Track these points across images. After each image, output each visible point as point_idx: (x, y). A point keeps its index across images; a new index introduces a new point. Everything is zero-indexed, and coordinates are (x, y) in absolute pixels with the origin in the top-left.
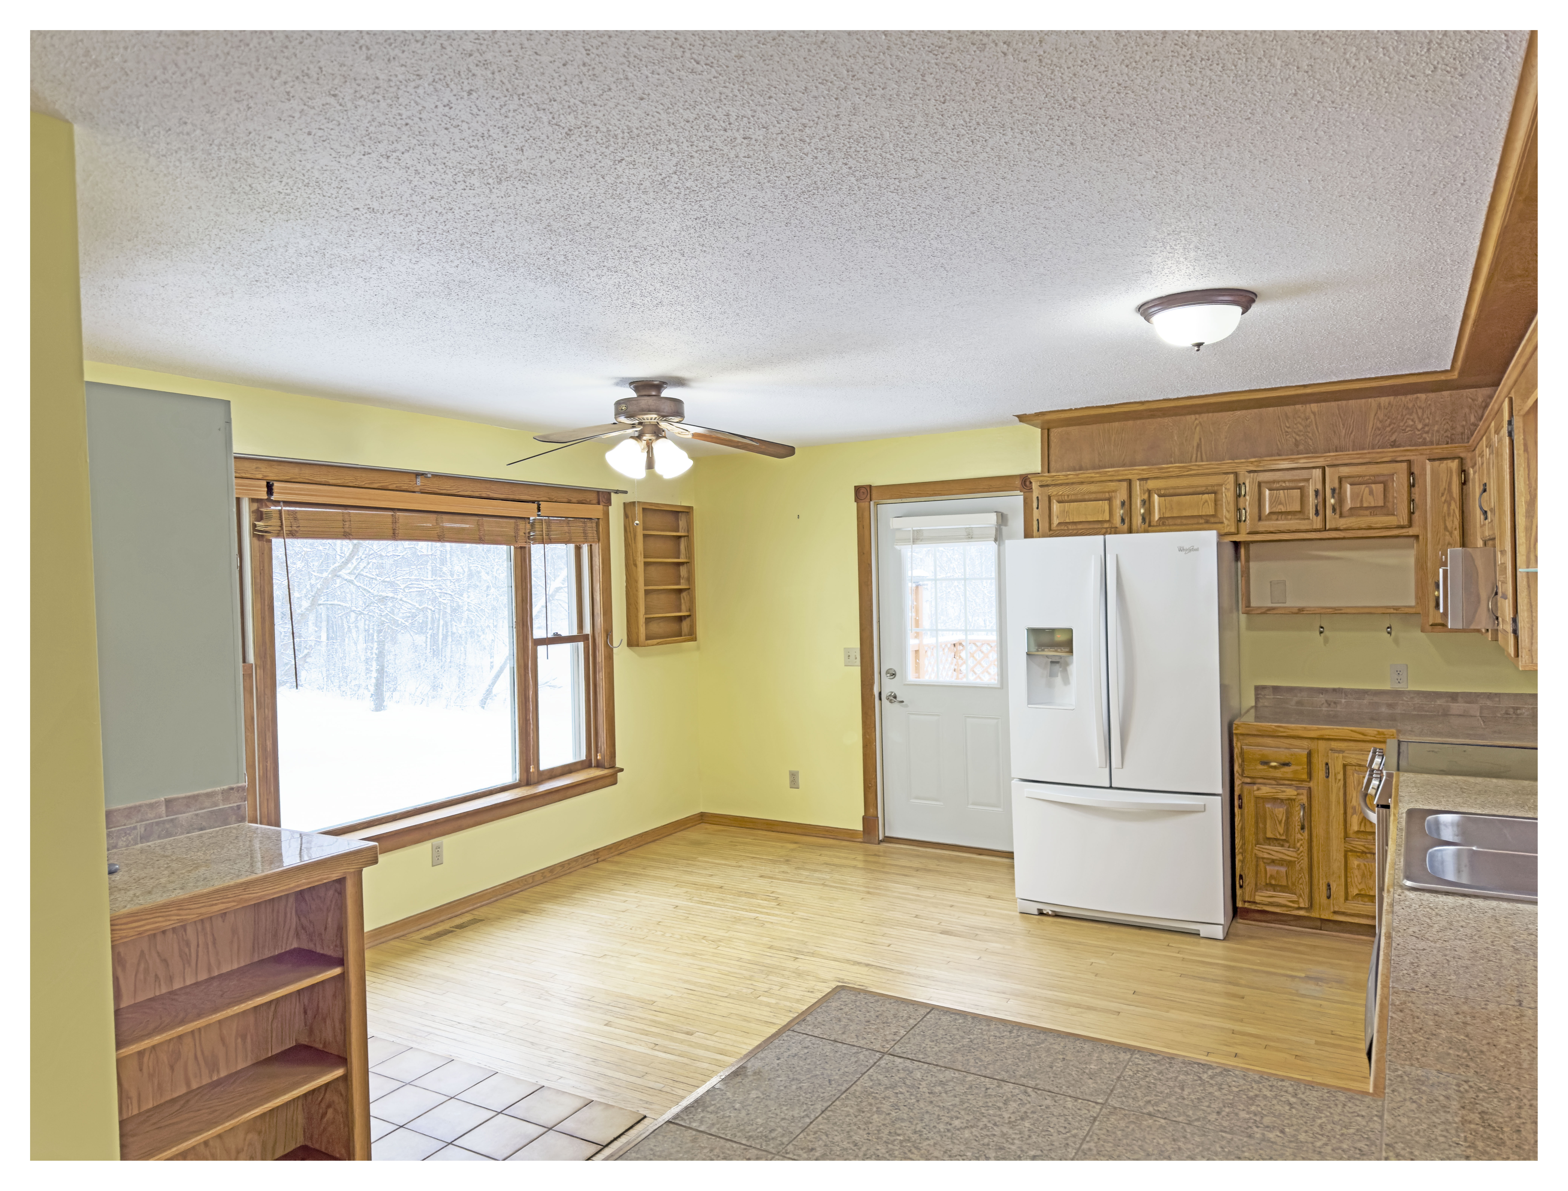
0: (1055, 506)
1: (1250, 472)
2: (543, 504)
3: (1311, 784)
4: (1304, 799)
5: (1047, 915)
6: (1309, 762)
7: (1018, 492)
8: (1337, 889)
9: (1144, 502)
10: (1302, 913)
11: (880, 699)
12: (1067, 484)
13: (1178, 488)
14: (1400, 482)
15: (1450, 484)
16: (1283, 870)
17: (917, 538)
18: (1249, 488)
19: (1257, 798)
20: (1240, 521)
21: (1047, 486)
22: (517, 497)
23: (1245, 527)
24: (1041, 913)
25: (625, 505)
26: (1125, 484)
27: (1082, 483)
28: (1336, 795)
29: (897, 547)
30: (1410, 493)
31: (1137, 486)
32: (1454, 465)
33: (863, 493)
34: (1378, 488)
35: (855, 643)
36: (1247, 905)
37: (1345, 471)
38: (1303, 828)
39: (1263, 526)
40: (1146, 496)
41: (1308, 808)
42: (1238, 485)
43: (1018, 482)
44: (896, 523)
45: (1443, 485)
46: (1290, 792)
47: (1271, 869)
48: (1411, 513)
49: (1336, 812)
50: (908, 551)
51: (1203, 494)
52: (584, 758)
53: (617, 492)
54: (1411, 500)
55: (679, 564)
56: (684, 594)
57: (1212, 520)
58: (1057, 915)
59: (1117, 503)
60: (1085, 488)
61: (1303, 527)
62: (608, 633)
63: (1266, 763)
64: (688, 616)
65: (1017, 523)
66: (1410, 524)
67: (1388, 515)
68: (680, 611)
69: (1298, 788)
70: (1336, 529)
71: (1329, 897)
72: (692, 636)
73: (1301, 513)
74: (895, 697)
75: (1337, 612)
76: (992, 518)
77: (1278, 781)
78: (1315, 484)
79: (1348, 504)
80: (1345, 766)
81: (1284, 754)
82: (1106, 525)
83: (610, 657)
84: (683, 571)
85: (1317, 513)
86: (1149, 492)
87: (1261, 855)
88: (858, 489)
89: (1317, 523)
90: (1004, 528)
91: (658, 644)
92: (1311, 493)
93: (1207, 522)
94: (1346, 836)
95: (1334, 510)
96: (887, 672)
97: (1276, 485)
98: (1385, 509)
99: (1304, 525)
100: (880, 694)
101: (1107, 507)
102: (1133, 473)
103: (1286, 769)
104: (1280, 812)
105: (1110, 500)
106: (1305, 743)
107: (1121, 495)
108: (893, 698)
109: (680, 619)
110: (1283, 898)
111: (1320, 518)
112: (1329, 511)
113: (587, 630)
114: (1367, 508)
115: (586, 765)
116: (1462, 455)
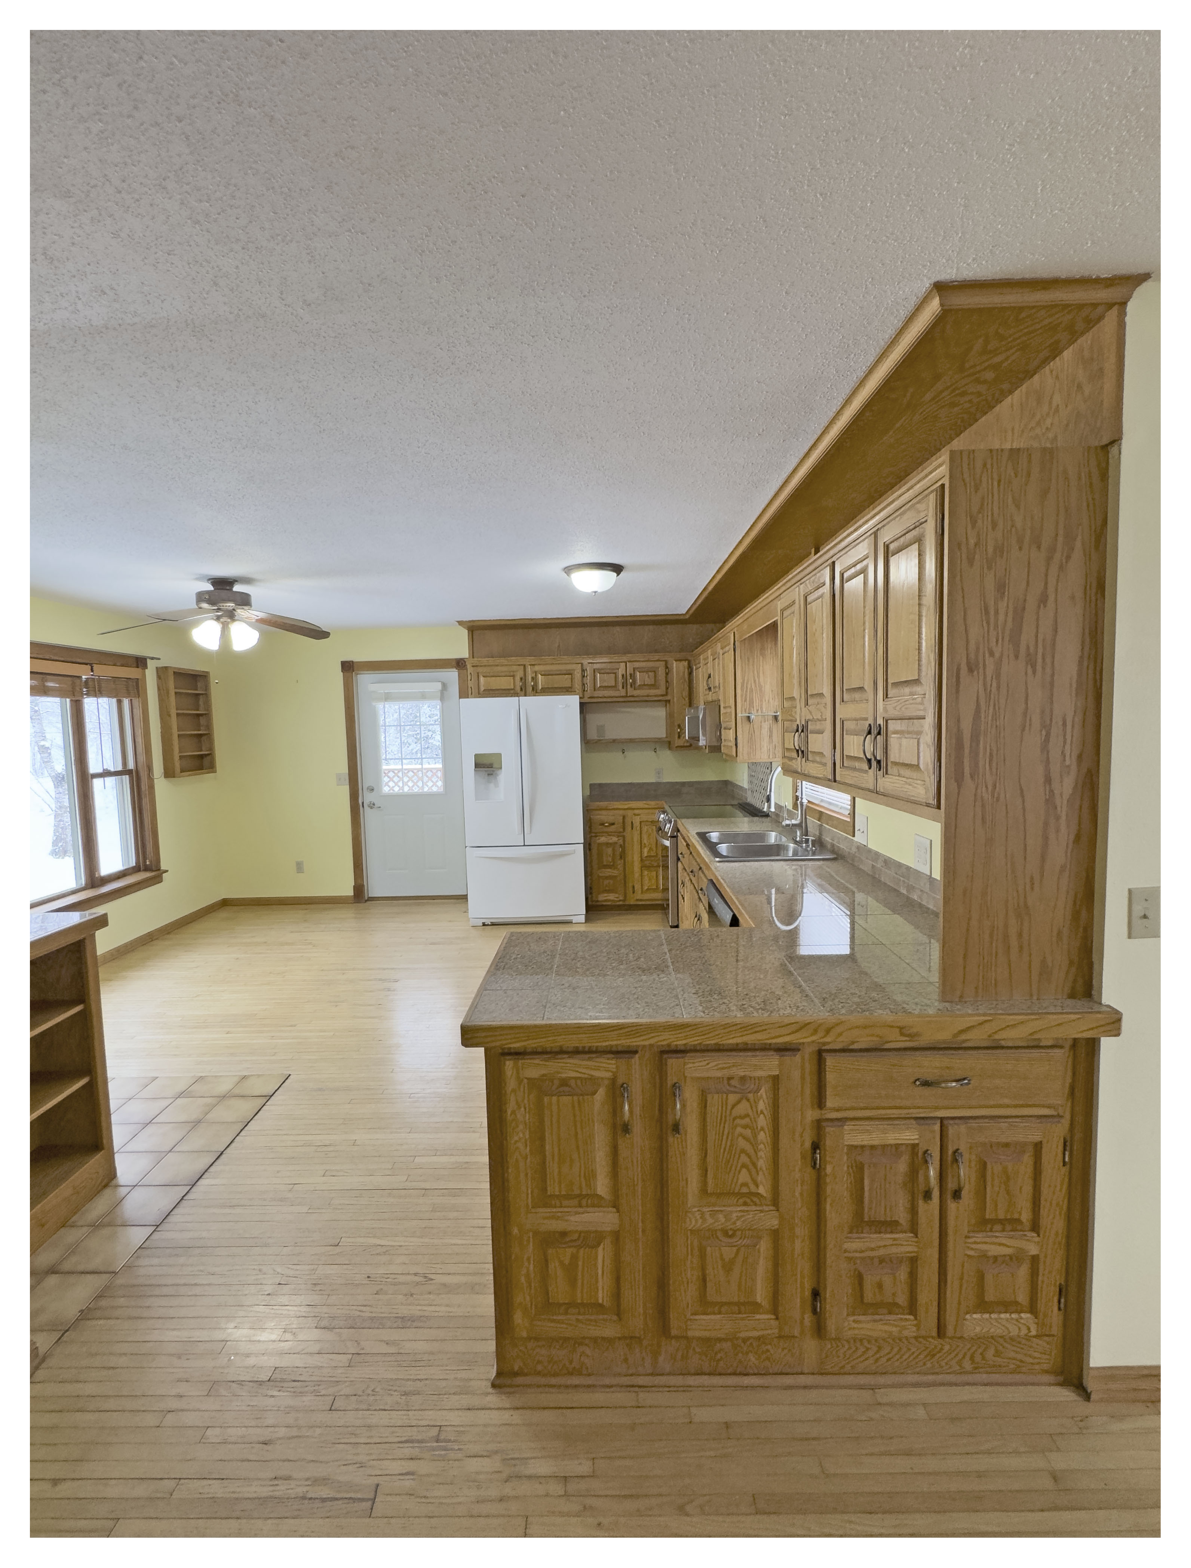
0: (482, 679)
1: (589, 663)
2: (95, 666)
3: (625, 834)
4: (621, 842)
5: (488, 925)
6: (624, 822)
7: (455, 670)
8: (637, 887)
9: (533, 678)
10: (621, 903)
11: (363, 806)
12: (489, 666)
13: (552, 671)
14: (661, 672)
15: (684, 674)
16: (611, 882)
17: (388, 697)
18: (589, 672)
19: (599, 844)
20: (584, 691)
21: (477, 666)
22: (74, 660)
23: (587, 695)
24: (484, 925)
25: (158, 669)
26: (522, 667)
27: (497, 665)
28: (636, 838)
29: (374, 704)
30: (666, 677)
31: (529, 669)
32: (686, 663)
33: (348, 667)
34: (652, 674)
35: (344, 769)
36: (594, 903)
37: (637, 665)
38: (621, 858)
39: (596, 694)
40: (534, 675)
41: (623, 847)
42: (583, 671)
43: (454, 663)
44: (373, 687)
45: (681, 674)
46: (615, 839)
47: (606, 882)
48: (667, 688)
49: (637, 847)
50: (380, 706)
51: (565, 674)
52: (134, 865)
53: (152, 658)
54: (667, 681)
55: (199, 715)
56: (204, 738)
57: (570, 690)
58: (493, 924)
59: (518, 678)
60: (499, 668)
61: (616, 695)
62: (150, 768)
63: (603, 824)
64: (208, 755)
65: (454, 689)
66: (667, 694)
67: (656, 689)
68: (201, 750)
69: (618, 836)
70: (633, 696)
71: (634, 893)
72: (212, 768)
73: (614, 687)
74: (374, 805)
75: (631, 741)
76: (439, 686)
77: (609, 834)
78: (621, 672)
79: (638, 682)
80: (641, 822)
81: (611, 819)
82: (512, 692)
83: (151, 787)
84: (202, 721)
85: (623, 688)
86: (536, 672)
87: (600, 875)
88: (344, 664)
89: (623, 693)
90: (445, 692)
91: (189, 775)
92: (620, 676)
93: (567, 691)
94: (642, 860)
95: (631, 686)
96: (368, 789)
97: (602, 671)
98: (654, 686)
99: (616, 694)
100: (363, 803)
101: (512, 680)
102: (527, 660)
103: (613, 826)
104: (610, 851)
105: (513, 676)
106: (621, 812)
107: (520, 674)
108: (372, 806)
109: (202, 757)
110: (612, 896)
111: (624, 690)
112: (629, 686)
113: (131, 765)
114: (647, 685)
115: (136, 869)
116: (690, 659)
